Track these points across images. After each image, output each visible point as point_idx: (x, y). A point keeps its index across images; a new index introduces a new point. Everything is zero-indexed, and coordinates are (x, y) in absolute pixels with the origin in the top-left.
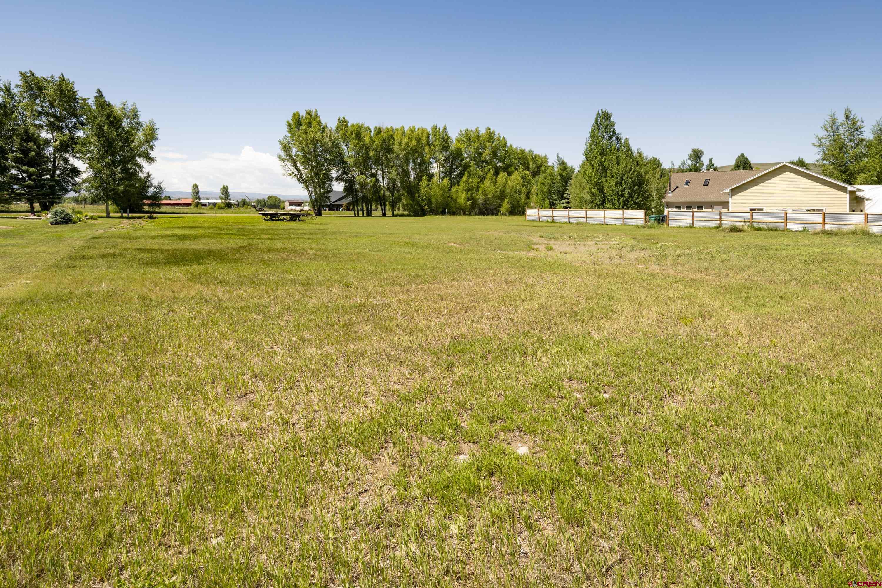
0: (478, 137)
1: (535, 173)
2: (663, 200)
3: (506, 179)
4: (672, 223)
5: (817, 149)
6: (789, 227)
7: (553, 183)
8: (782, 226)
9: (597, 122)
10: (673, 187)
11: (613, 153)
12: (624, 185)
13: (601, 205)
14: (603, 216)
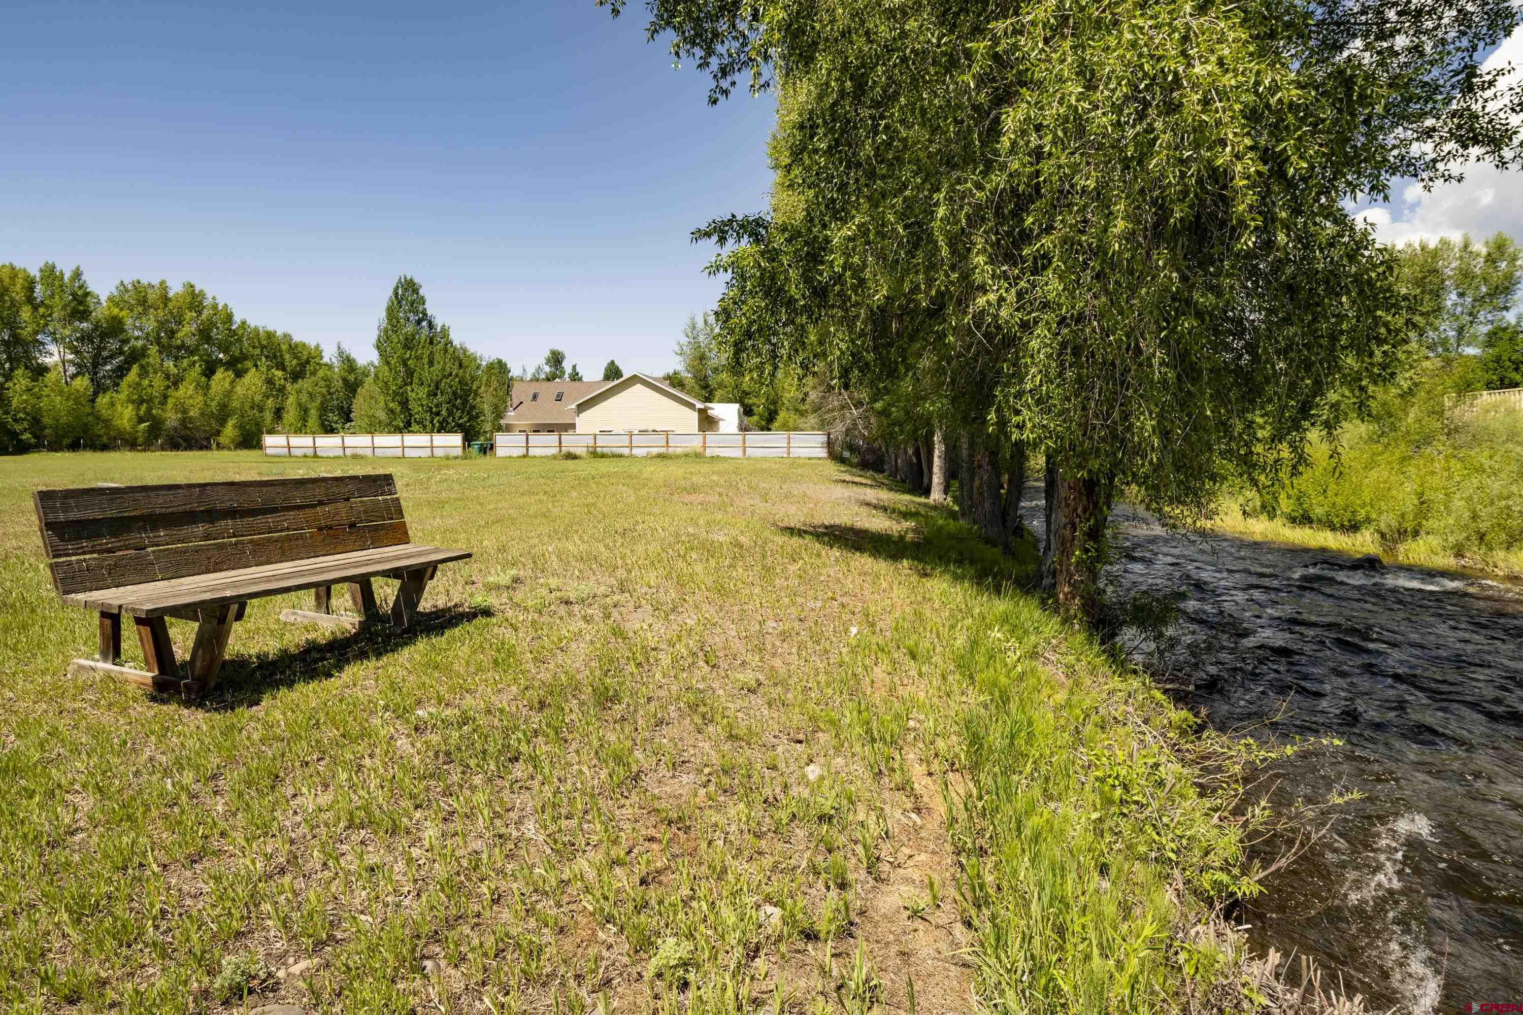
0: (165, 299)
1: (297, 376)
2: (502, 422)
3: (233, 381)
4: (500, 452)
5: (679, 358)
6: (635, 451)
7: (330, 394)
8: (626, 451)
9: (396, 294)
10: (516, 402)
11: (423, 347)
12: (440, 398)
13: (406, 428)
14: (400, 444)
